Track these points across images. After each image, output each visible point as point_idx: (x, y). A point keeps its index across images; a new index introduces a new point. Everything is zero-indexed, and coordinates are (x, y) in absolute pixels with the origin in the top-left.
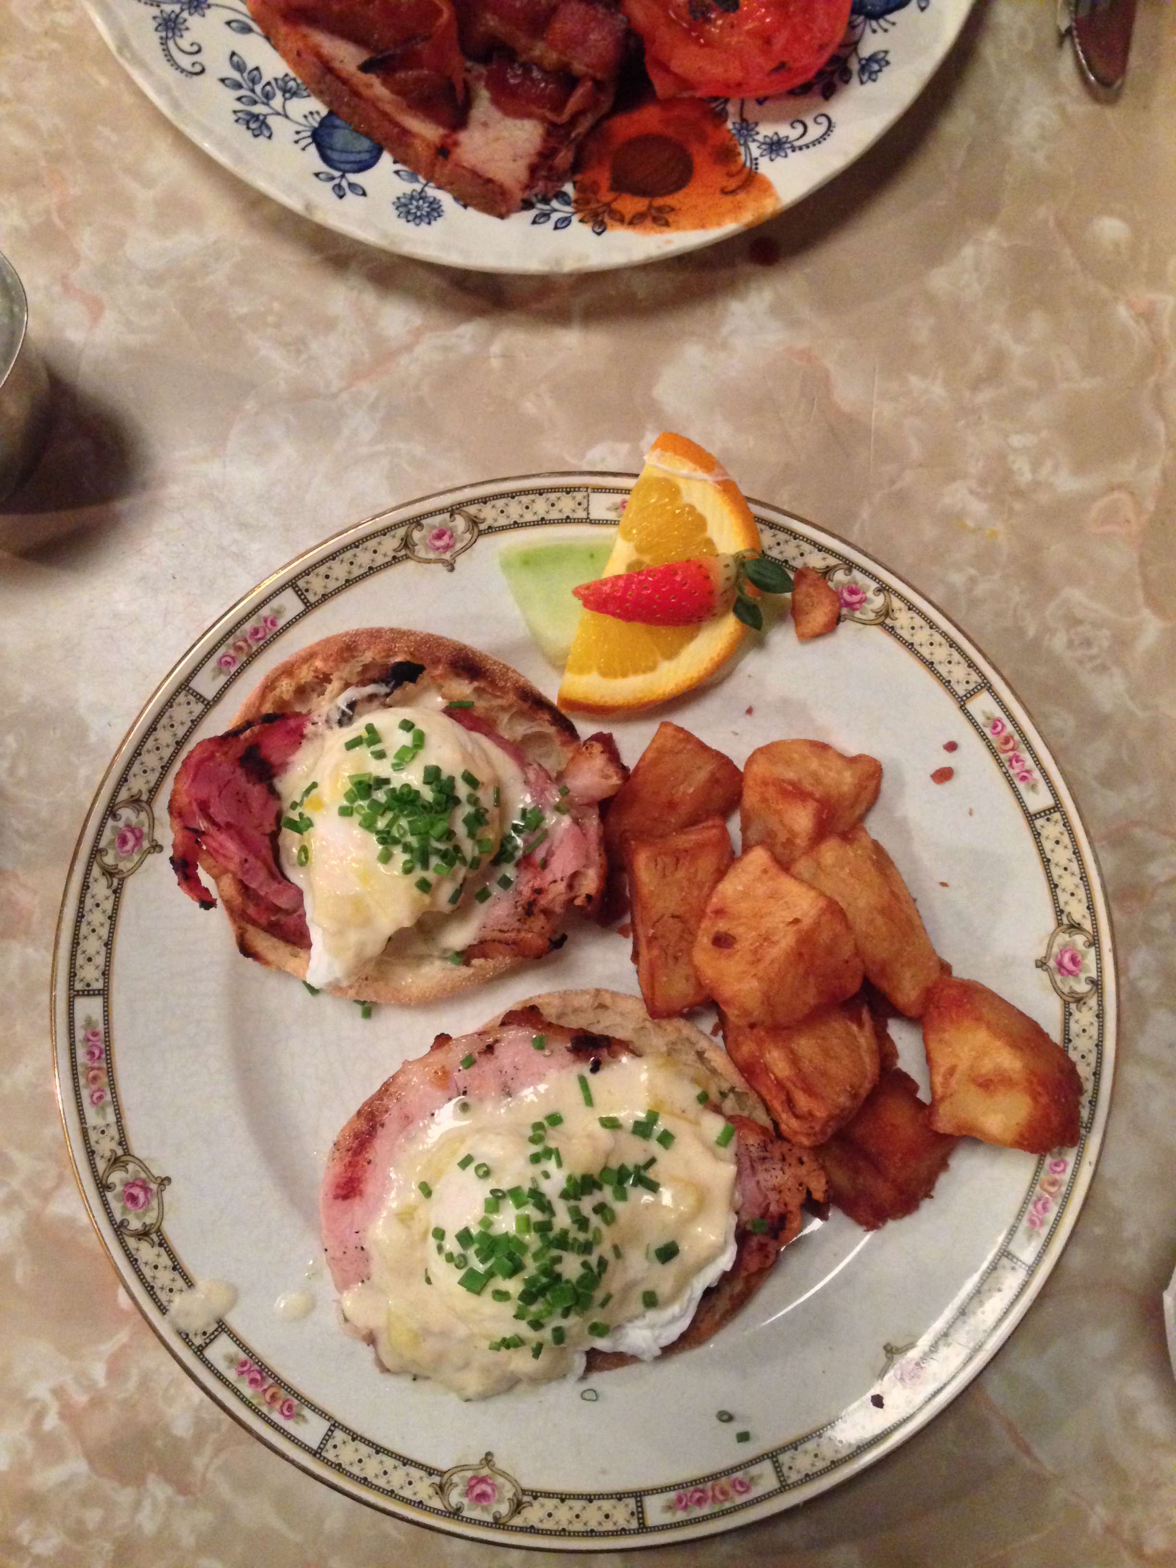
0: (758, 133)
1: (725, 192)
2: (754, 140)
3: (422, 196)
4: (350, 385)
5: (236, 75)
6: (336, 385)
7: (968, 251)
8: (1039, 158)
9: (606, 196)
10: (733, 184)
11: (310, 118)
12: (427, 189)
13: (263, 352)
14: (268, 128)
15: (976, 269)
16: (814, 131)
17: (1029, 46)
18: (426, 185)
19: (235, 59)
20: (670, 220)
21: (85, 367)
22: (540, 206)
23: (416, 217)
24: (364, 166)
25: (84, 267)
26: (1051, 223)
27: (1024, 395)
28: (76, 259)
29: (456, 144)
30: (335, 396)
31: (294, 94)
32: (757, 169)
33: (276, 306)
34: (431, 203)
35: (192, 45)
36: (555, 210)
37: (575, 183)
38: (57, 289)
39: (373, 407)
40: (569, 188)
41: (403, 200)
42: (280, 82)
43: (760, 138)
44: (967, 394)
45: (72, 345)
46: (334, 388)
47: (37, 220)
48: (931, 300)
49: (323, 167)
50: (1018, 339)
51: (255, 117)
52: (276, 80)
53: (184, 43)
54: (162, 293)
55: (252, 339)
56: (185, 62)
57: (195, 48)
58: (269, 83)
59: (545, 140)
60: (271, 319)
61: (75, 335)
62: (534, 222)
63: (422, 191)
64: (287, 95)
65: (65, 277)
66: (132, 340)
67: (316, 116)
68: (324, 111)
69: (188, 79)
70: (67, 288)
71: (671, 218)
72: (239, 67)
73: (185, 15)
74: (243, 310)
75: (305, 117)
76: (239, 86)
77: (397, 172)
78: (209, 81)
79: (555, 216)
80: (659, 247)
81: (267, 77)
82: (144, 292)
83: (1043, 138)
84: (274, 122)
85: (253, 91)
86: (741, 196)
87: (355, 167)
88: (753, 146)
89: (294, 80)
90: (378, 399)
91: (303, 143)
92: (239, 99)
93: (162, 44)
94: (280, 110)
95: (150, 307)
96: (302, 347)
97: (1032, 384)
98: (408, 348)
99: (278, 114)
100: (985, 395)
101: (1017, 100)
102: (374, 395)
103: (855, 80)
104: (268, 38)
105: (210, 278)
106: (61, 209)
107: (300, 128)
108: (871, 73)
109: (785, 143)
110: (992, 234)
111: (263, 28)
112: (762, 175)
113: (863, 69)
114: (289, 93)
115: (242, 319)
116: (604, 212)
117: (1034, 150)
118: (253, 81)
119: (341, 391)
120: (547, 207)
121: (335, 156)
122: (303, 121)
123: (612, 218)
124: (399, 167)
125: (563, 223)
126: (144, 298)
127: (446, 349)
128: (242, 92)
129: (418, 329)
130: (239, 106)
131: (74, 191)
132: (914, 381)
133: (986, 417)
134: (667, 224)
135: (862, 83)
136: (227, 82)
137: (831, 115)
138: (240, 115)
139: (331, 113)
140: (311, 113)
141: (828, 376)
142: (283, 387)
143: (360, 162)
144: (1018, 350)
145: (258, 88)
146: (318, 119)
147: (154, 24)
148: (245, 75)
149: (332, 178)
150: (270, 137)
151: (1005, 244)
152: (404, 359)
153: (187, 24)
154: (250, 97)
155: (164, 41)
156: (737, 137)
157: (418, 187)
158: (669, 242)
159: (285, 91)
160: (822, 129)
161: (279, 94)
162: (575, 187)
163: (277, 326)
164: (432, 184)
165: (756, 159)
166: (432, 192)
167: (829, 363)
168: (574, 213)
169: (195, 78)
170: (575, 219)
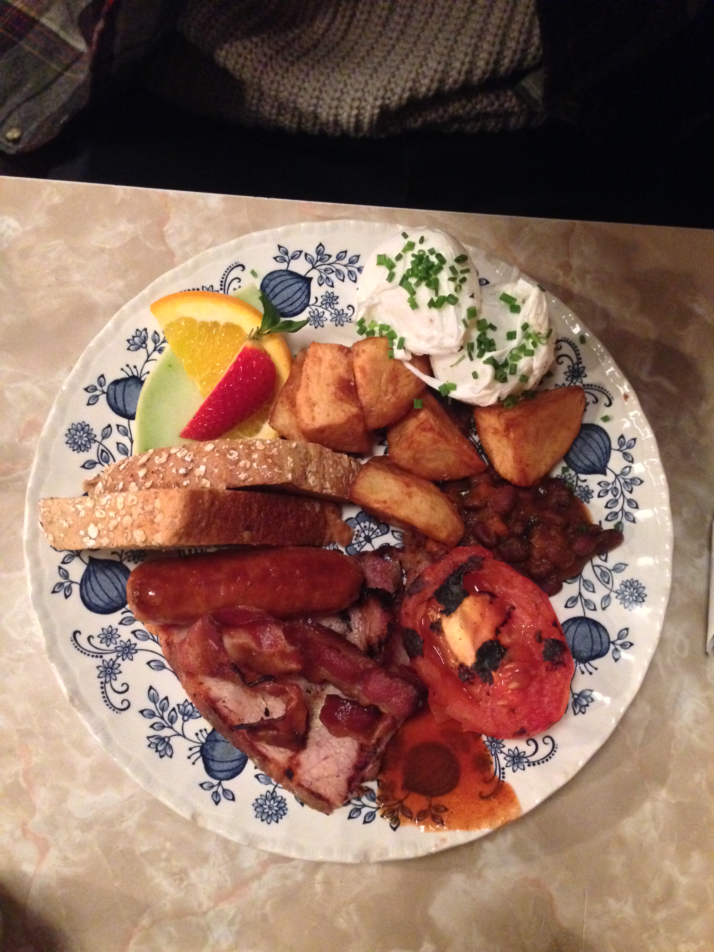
0: (504, 746)
1: (483, 797)
2: (501, 752)
3: (273, 796)
4: (216, 905)
5: (151, 706)
6: (206, 904)
7: (648, 806)
8: (694, 737)
9: (399, 794)
10: (487, 790)
11: (200, 735)
12: (277, 789)
13: (156, 880)
14: (171, 747)
15: (654, 819)
16: (544, 750)
17: (685, 655)
18: (276, 786)
19: (152, 691)
20: (445, 819)
21: (34, 891)
22: (354, 802)
23: (269, 816)
24: (235, 772)
25: (37, 817)
26: (704, 786)
27: (688, 915)
28: (33, 810)
29: (298, 765)
30: (205, 914)
31: (190, 716)
32: (504, 777)
33: (168, 845)
34: (279, 802)
35: (123, 685)
36: (364, 806)
37: (378, 781)
38: (18, 833)
39: (231, 923)
40: (373, 785)
41: (260, 801)
42: (181, 707)
43: (505, 750)
44: (649, 913)
45: (25, 875)
46: (205, 907)
47: (9, 781)
48: (622, 842)
49: (206, 778)
50: (684, 872)
51: (162, 739)
52: (178, 705)
53: (117, 685)
54: (90, 836)
55: (150, 871)
56: (116, 699)
57: (125, 687)
58: (174, 709)
59: (359, 754)
60: (164, 855)
61: (28, 868)
62: (350, 817)
63: (274, 791)
64: (186, 718)
65: (24, 824)
66: (67, 871)
67: (204, 733)
68: (210, 728)
69: (118, 715)
70: (25, 832)
71: (445, 816)
72: (153, 699)
73: (120, 661)
74: (145, 849)
75: (197, 734)
76: (152, 715)
77: (257, 776)
78: (133, 714)
79: (365, 811)
80: (436, 846)
81: (173, 704)
82: (78, 836)
83: (697, 722)
84: (175, 742)
85: (162, 718)
86: (494, 802)
87: (229, 774)
88: (501, 757)
89: (191, 704)
90: (235, 916)
91: (194, 758)
92: (152, 726)
93: (102, 688)
94: (180, 732)
95: (81, 846)
96: (184, 876)
97: (693, 906)
98: (258, 876)
99: (179, 735)
100: (661, 915)
101: (678, 695)
102: (232, 913)
103: (570, 711)
104: (175, 673)
105: (124, 825)
106: (26, 773)
107: (192, 745)
108: (581, 706)
109: (523, 757)
110: (663, 794)
111: (171, 665)
112: (508, 785)
113: (576, 702)
114: (187, 716)
115: (143, 855)
116: (398, 809)
117: (690, 730)
118: (163, 710)
119: (209, 909)
120: (359, 803)
121: (215, 766)
122: (195, 738)
123: (404, 815)
124: (258, 771)
125: (369, 819)
126: (78, 840)
127: (285, 877)
128: (156, 719)
129: (265, 861)
130: (152, 732)
131: (36, 760)
132: (612, 902)
133: (662, 931)
134: (442, 823)
135: (575, 714)
136: (145, 713)
137: (555, 739)
138: (152, 740)
139: (214, 730)
140: (201, 731)
141: (552, 899)
142: (168, 907)
143: (233, 769)
144: (684, 881)
145: (166, 715)
146: (205, 735)
147: (97, 672)
148: (158, 705)
149: (212, 786)
150: (171, 756)
151: (673, 801)
152: (254, 885)
153: (120, 668)
154: (160, 723)
155: (103, 685)
156: (489, 748)
157: (271, 788)
158: (444, 840)
159: (184, 715)
160: (548, 748)
161: (180, 717)
162: (378, 785)
163: (168, 860)
164: (280, 785)
165: (503, 769)
166: (282, 792)
167: (553, 889)
168: (378, 808)
169: (123, 712)
170: (378, 814)
